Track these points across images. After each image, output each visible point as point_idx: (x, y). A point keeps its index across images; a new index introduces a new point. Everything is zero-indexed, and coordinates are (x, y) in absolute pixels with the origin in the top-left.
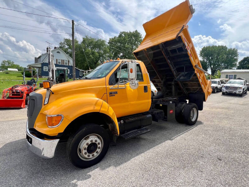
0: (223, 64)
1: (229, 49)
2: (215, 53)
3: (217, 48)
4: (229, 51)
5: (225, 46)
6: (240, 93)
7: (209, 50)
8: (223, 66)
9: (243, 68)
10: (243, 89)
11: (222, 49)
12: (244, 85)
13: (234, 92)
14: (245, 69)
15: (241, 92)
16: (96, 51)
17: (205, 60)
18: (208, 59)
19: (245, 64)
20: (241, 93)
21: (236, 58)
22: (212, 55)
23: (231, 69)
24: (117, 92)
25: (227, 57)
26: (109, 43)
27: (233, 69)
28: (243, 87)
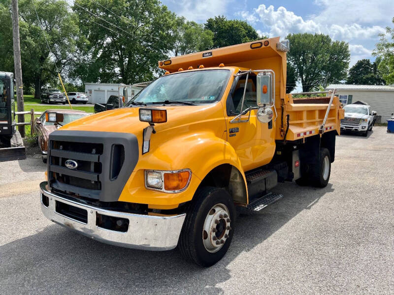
0: (323, 73)
1: (334, 43)
2: (309, 48)
3: (313, 38)
4: (334, 46)
5: (328, 36)
6: (364, 130)
7: (299, 43)
8: (324, 77)
9: (357, 83)
10: (368, 123)
11: (322, 41)
12: (370, 115)
13: (354, 128)
14: (360, 84)
15: (365, 127)
16: (43, 26)
17: (292, 64)
18: (297, 61)
19: (359, 74)
20: (366, 129)
21: (345, 61)
22: (304, 52)
23: (337, 83)
24: (238, 129)
25: (331, 58)
26: (74, 9)
27: (340, 83)
28: (369, 119)
